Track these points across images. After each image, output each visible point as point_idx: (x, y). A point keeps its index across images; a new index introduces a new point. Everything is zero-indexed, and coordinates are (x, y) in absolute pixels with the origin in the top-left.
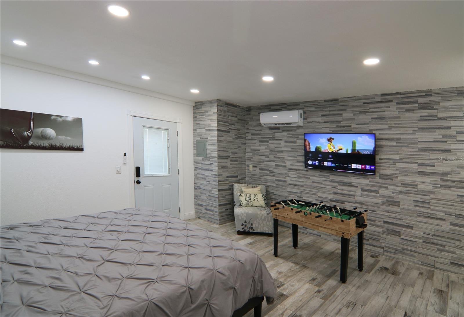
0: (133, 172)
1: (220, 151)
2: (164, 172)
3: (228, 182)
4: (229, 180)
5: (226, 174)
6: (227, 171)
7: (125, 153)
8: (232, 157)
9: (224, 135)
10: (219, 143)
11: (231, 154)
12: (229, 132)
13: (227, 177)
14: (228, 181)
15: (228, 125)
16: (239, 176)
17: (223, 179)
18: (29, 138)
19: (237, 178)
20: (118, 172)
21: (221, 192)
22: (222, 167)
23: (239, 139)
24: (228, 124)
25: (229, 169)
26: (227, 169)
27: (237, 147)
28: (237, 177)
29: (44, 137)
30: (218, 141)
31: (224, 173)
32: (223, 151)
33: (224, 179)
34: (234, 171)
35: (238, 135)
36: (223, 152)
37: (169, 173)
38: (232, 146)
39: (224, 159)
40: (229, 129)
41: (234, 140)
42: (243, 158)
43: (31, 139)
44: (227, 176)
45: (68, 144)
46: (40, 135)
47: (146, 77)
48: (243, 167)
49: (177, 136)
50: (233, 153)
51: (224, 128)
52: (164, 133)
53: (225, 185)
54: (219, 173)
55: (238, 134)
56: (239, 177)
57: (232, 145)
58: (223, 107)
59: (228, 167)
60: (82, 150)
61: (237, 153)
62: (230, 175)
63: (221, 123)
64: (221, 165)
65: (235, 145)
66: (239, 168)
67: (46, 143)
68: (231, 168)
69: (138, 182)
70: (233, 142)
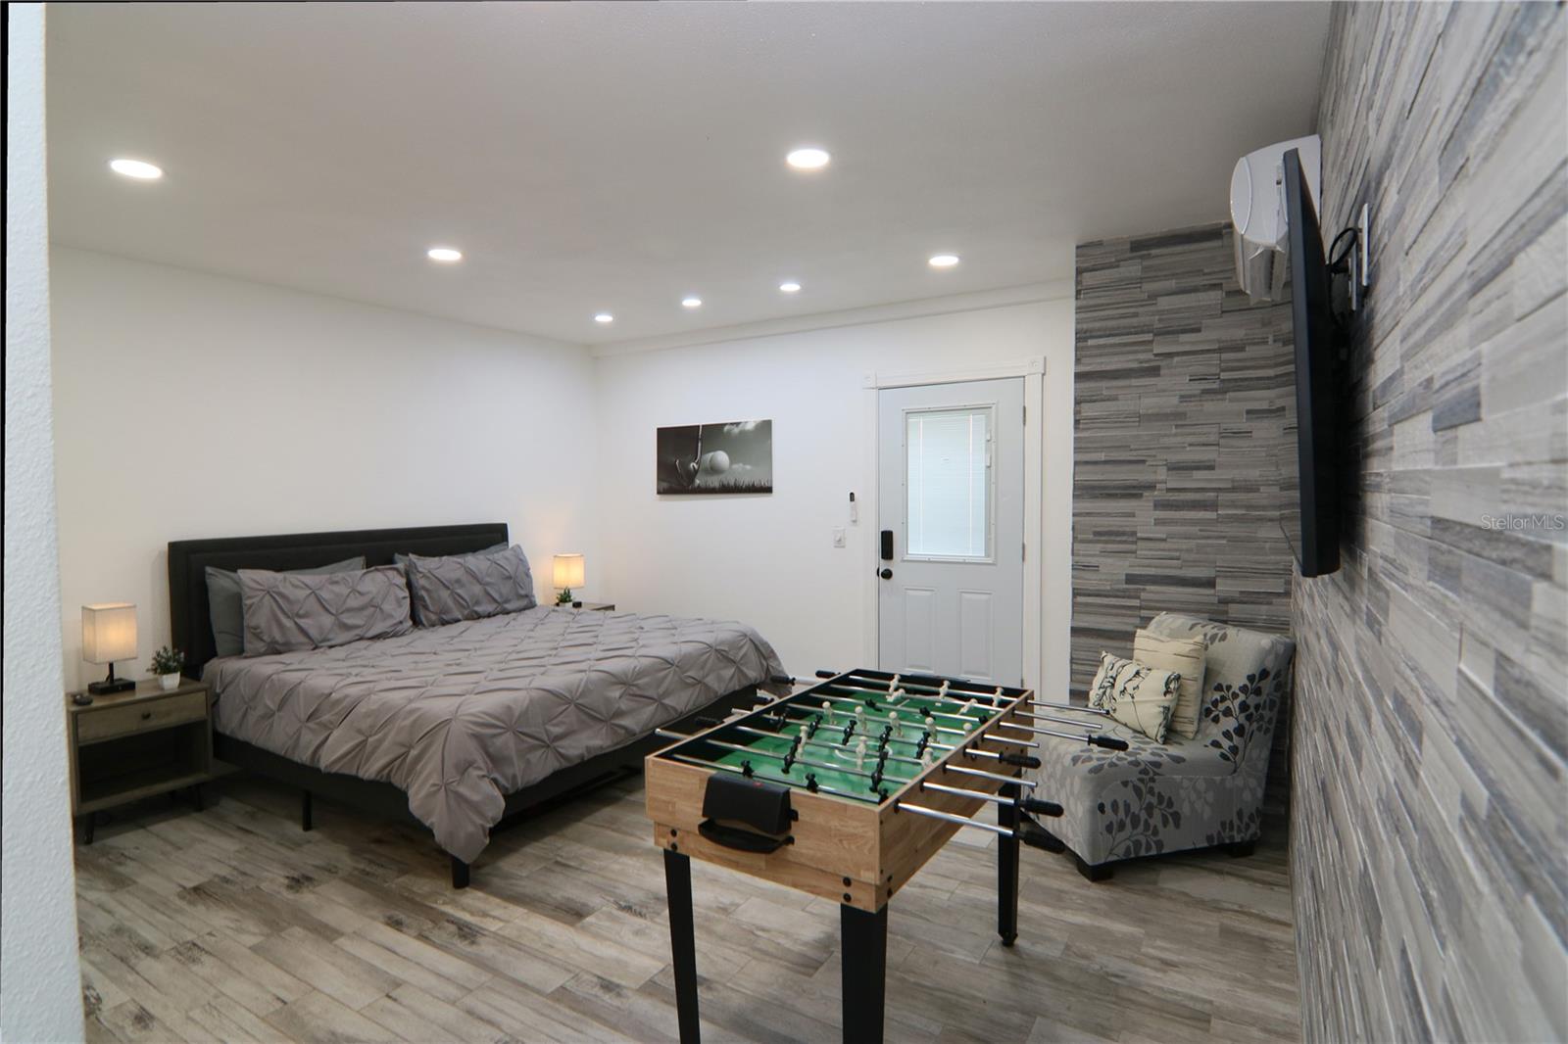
0: (875, 544)
1: (1087, 463)
2: (972, 548)
3: (1136, 603)
4: (1143, 595)
5: (1127, 563)
6: (1134, 552)
7: (852, 494)
8: (1169, 490)
9: (1113, 392)
10: (1084, 429)
11: (1162, 474)
12: (1154, 371)
13: (1131, 579)
14: (1139, 598)
15: (1151, 342)
16: (1218, 581)
17: (1102, 588)
18: (696, 472)
19: (1212, 591)
20: (840, 543)
21: (1083, 640)
22: (1097, 534)
23: (1229, 395)
24: (1149, 337)
25: (1141, 544)
26: (1135, 543)
27: (1213, 438)
28: (1210, 583)
29: (714, 470)
30: (1077, 422)
31: (1110, 561)
32: (1106, 462)
33: (1108, 588)
34: (1185, 556)
35: (1224, 376)
36: (1108, 467)
37: (987, 555)
38: (1176, 435)
39: (1110, 496)
40: (1152, 357)
41: (1189, 407)
42: (1262, 489)
43: (698, 475)
44: (1127, 575)
45: (746, 480)
46: (709, 467)
47: (790, 287)
48: (1259, 535)
49: (1024, 424)
50: (1174, 468)
51: (1116, 358)
52: (974, 424)
53: (1117, 615)
54: (1077, 558)
55: (1223, 370)
56: (1218, 588)
57: (1174, 431)
58: (1118, 266)
59: (1139, 535)
60: (768, 490)
61: (1211, 468)
62: (1152, 571)
63: (1102, 341)
64: (1095, 526)
65: (1206, 429)
66: (1224, 542)
67: (714, 481)
68: (1164, 540)
69: (887, 575)
70: (1181, 415)
